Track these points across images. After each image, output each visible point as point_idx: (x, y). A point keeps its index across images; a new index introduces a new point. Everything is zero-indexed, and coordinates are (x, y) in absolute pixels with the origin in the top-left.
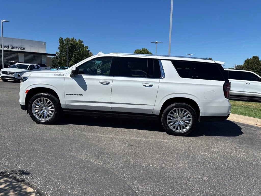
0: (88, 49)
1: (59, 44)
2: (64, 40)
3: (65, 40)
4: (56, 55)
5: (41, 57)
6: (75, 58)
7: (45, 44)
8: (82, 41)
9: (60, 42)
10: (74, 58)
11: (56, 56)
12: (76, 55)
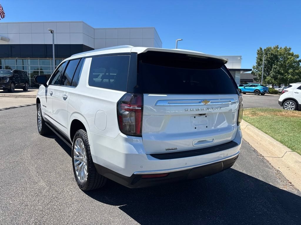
0: (298, 58)
1: (257, 56)
2: (263, 50)
3: (265, 50)
4: (252, 69)
5: (235, 73)
6: (275, 72)
7: (241, 59)
8: (290, 49)
9: (258, 54)
10: (273, 72)
11: (251, 71)
12: (276, 68)
